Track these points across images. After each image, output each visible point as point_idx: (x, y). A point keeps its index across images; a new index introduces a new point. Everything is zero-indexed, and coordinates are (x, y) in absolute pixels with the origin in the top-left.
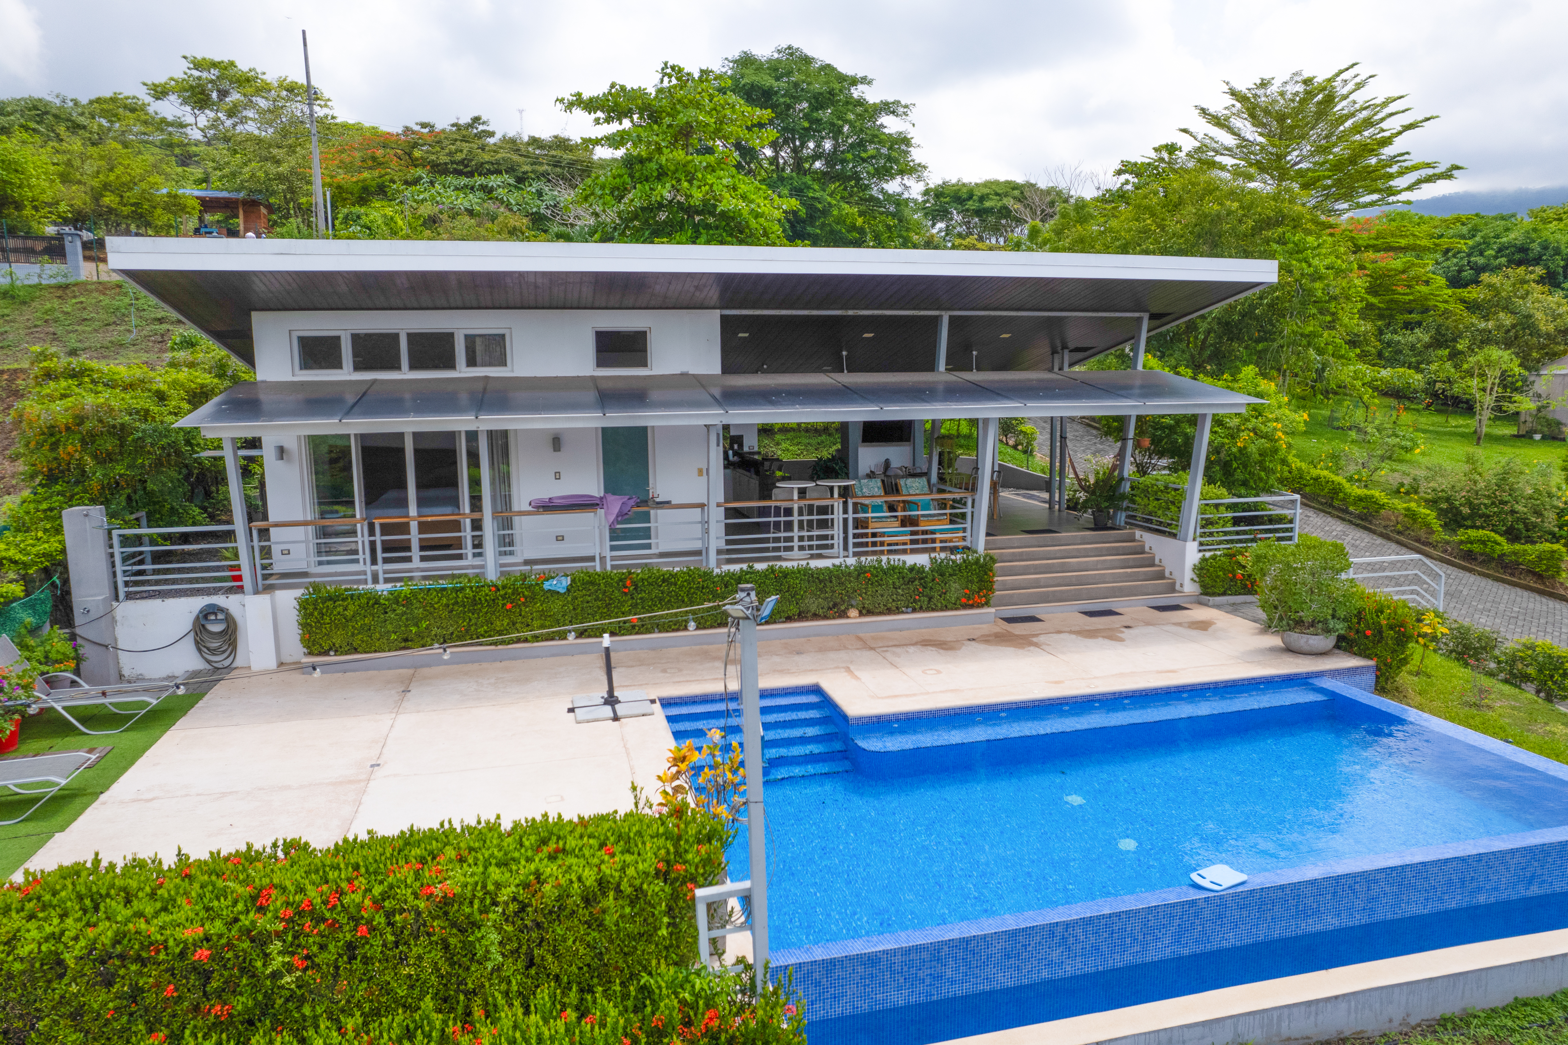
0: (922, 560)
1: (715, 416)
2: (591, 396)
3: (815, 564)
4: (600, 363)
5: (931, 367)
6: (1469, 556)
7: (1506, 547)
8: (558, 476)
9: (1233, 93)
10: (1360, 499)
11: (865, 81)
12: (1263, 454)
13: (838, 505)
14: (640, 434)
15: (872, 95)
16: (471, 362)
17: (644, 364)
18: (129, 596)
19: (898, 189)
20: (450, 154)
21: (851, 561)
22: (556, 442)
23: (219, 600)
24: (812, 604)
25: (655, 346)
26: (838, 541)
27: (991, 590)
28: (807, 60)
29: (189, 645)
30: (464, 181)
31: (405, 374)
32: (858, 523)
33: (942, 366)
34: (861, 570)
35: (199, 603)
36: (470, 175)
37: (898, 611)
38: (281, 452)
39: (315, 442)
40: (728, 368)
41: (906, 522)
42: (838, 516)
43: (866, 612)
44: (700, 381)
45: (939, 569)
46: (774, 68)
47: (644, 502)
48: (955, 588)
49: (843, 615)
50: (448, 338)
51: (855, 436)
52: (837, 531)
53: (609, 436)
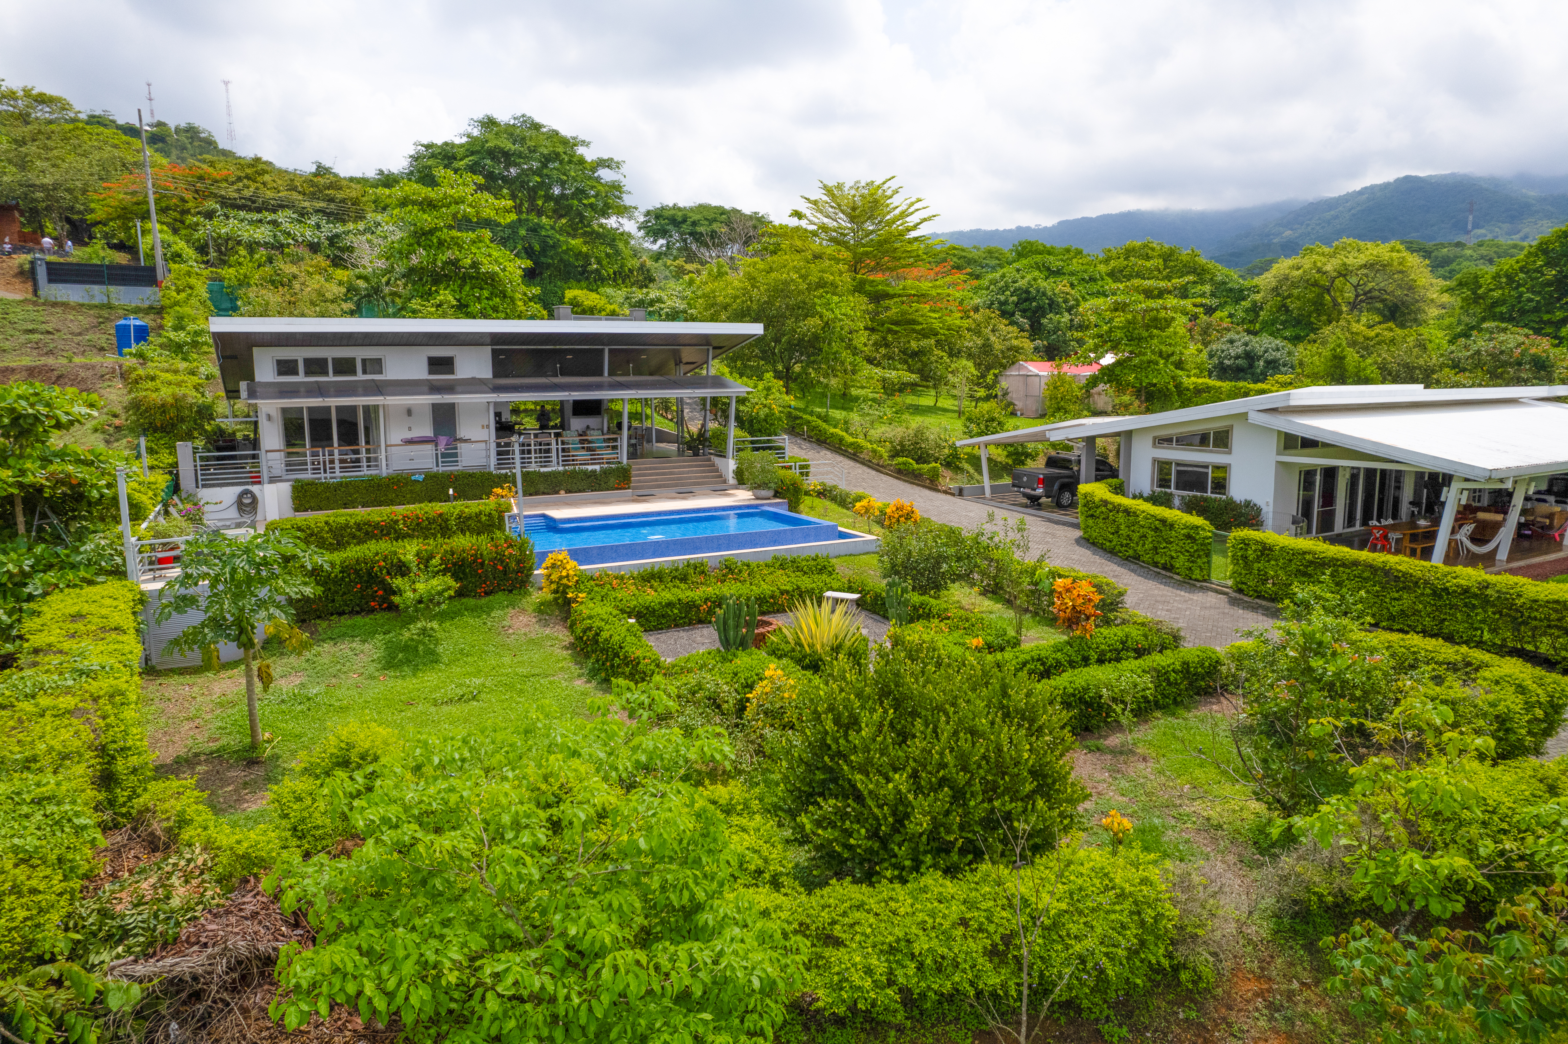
0: (597, 467)
1: (493, 397)
2: (426, 389)
3: (542, 470)
4: (430, 373)
5: (601, 374)
6: (899, 471)
7: (916, 466)
8: (410, 429)
9: (825, 187)
10: (852, 444)
11: (585, 143)
12: (767, 416)
13: (554, 442)
14: (452, 407)
15: (589, 154)
16: (365, 372)
17: (453, 373)
18: (204, 486)
19: (615, 226)
20: (239, 191)
21: (561, 468)
22: (409, 412)
23: (250, 487)
24: (542, 487)
25: (458, 364)
26: (554, 459)
27: (629, 481)
28: (537, 127)
29: (234, 510)
30: (256, 216)
31: (331, 378)
32: (563, 450)
33: (606, 373)
34: (566, 471)
35: (239, 489)
36: (259, 210)
37: (584, 491)
38: (269, 418)
39: (284, 411)
40: (496, 375)
41: (589, 449)
42: (554, 447)
43: (568, 491)
44: (482, 382)
45: (604, 472)
46: (509, 131)
47: (456, 440)
48: (612, 481)
49: (557, 493)
50: (353, 360)
51: (569, 410)
52: (554, 454)
53: (436, 407)
